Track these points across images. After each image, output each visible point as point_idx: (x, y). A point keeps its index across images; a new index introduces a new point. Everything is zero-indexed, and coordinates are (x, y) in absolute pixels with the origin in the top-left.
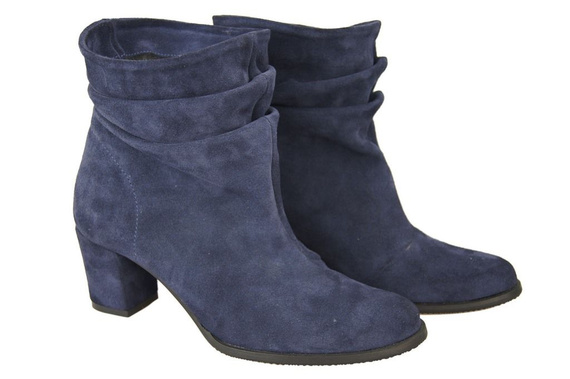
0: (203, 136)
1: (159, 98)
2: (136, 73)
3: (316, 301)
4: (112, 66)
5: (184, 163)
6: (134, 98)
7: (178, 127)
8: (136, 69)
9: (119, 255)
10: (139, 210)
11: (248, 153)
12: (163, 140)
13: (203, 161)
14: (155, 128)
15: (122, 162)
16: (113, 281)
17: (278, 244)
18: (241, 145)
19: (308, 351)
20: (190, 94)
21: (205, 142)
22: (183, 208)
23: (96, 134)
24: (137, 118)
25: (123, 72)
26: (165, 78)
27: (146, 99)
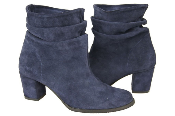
0: (67, 39)
1: (54, 27)
2: (47, 18)
3: (101, 93)
4: (40, 16)
5: (60, 48)
6: (45, 27)
7: (60, 36)
8: (48, 17)
9: (35, 81)
10: (42, 66)
11: (81, 45)
12: (54, 41)
13: (67, 47)
14: (52, 37)
15: (36, 50)
16: (33, 89)
17: (88, 75)
18: (79, 42)
19: (100, 108)
20: (64, 25)
21: (68, 41)
22: (57, 65)
23: (27, 41)
24: (46, 33)
25: (43, 18)
26: (57, 20)
27: (49, 27)
